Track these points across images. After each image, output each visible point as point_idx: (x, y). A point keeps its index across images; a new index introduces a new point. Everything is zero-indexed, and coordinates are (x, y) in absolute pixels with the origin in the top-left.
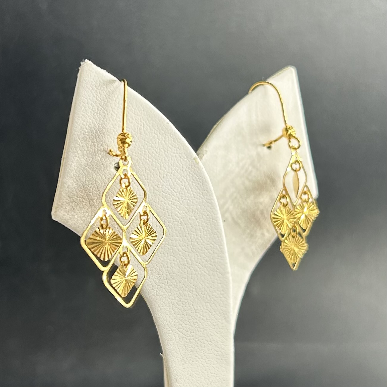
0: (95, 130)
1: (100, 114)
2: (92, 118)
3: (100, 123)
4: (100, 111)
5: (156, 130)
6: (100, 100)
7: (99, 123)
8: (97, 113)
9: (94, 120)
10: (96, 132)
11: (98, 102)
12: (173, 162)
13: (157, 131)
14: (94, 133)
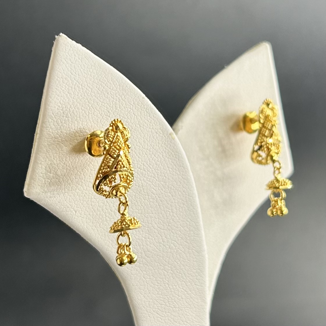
0: (69, 105)
1: (75, 89)
2: (66, 93)
3: (75, 98)
4: (75, 85)
5: (131, 105)
6: (74, 74)
7: (73, 98)
8: (72, 88)
9: (68, 95)
10: (70, 107)
11: (72, 76)
12: (148, 137)
13: (133, 106)
14: (69, 107)
